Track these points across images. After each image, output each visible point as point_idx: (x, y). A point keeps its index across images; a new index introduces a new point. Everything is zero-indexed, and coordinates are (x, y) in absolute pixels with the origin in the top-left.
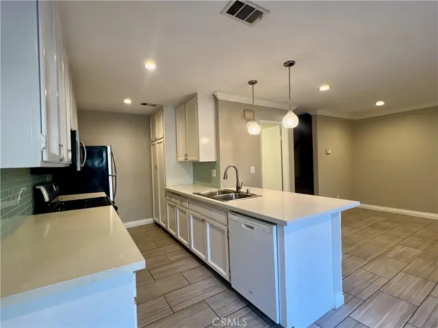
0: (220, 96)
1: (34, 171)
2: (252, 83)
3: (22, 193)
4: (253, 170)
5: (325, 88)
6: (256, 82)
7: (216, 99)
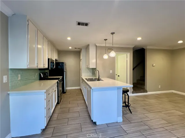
0: (97, 45)
1: (40, 69)
2: (106, 40)
3: (37, 75)
4: (111, 71)
5: (139, 39)
6: (107, 40)
7: (96, 46)
